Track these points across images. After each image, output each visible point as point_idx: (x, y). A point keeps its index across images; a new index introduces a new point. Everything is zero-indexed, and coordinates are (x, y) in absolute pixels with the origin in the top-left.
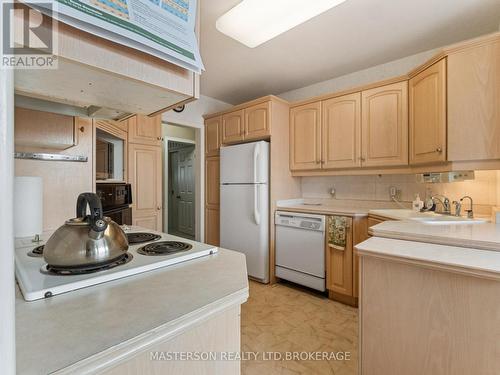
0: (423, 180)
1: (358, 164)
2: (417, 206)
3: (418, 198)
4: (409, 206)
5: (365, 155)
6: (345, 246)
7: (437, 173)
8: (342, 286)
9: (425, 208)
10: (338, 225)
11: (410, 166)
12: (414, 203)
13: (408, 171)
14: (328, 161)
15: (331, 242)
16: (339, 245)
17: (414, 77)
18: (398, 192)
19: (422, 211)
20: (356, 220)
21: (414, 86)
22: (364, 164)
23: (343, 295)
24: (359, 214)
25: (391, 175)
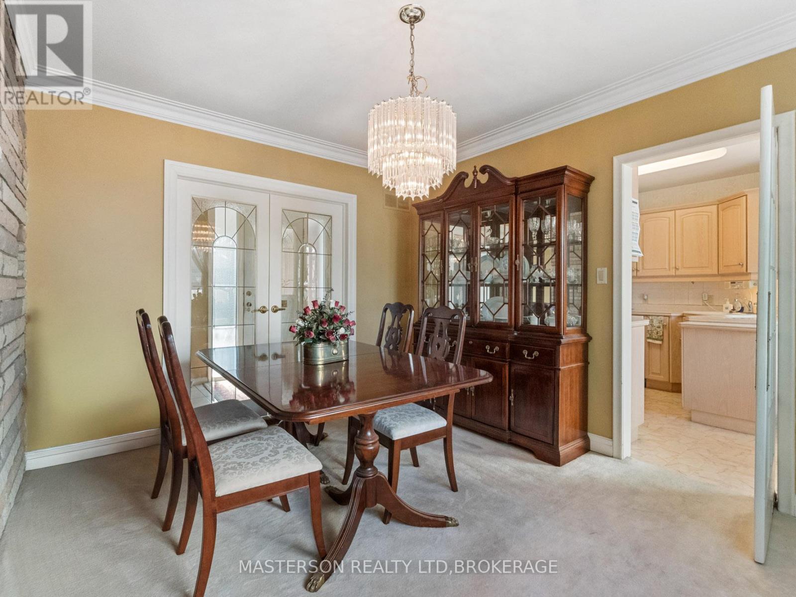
0: (730, 287)
1: (672, 272)
2: (727, 308)
3: (728, 303)
4: (720, 308)
5: (679, 265)
6: (662, 340)
7: (741, 282)
8: (659, 374)
9: (734, 309)
10: (656, 323)
11: (719, 275)
12: (725, 306)
13: (718, 279)
14: (643, 268)
15: (648, 338)
16: (657, 339)
17: (723, 203)
18: (710, 297)
19: (731, 312)
20: (673, 318)
21: (723, 210)
22: (678, 273)
23: (661, 382)
24: (675, 314)
25: (703, 282)
